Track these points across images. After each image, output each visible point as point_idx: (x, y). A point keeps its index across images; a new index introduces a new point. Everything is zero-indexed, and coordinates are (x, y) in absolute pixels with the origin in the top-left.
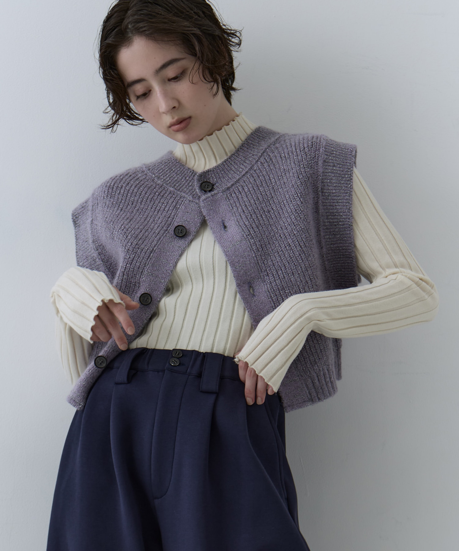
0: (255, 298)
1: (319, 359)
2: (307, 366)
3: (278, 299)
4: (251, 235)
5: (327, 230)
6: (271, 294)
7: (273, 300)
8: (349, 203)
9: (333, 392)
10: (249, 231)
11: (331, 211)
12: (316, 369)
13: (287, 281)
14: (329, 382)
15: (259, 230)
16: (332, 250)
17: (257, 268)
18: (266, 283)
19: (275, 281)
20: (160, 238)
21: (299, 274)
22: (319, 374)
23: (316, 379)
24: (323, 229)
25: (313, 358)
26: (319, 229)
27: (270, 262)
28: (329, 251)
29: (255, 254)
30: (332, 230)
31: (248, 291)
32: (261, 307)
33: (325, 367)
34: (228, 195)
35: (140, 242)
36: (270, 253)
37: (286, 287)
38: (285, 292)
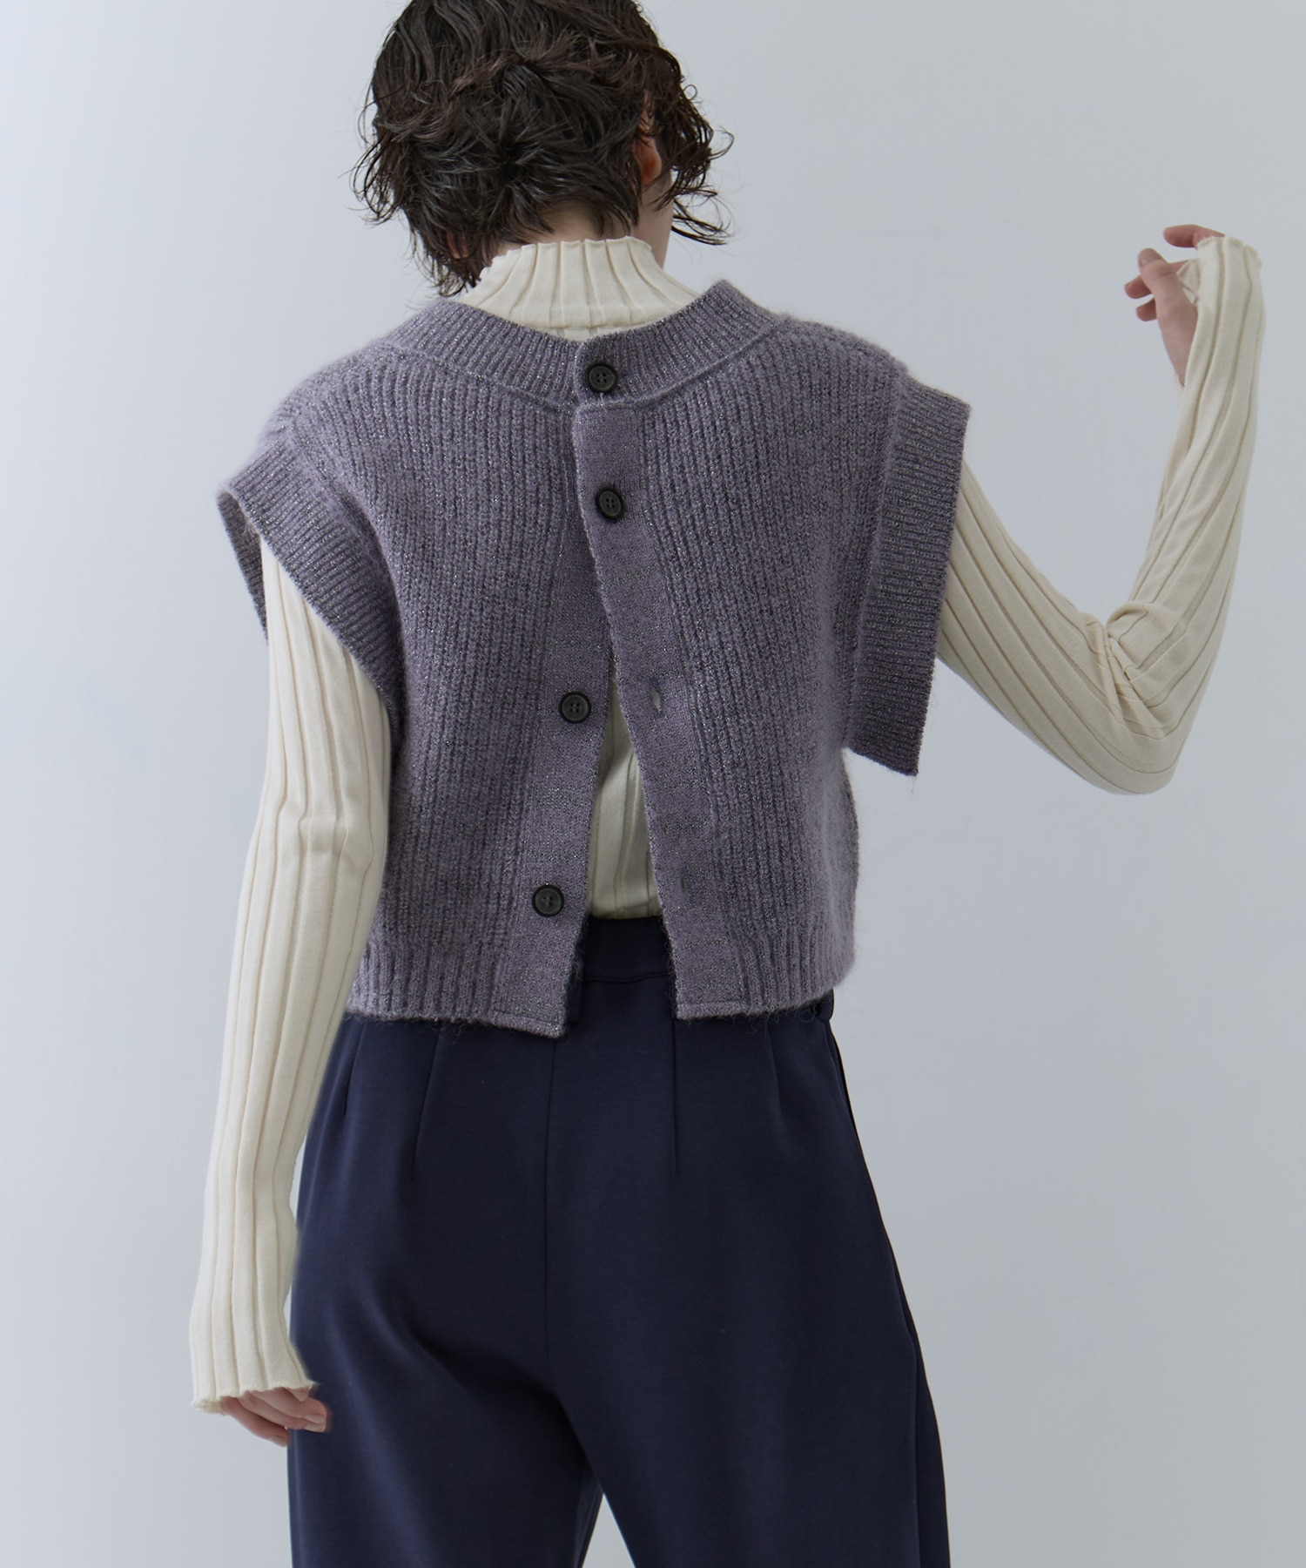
0: (661, 721)
1: (786, 904)
2: (751, 914)
3: (716, 736)
4: (678, 559)
5: (875, 610)
6: (701, 719)
7: (703, 734)
8: (943, 554)
9: (800, 993)
10: (676, 547)
11: (896, 566)
12: (772, 928)
13: (749, 696)
14: (798, 967)
15: (701, 548)
16: (877, 660)
17: (678, 646)
18: (696, 688)
19: (718, 688)
22: (775, 942)
23: (767, 950)
24: (869, 605)
25: (771, 900)
26: (857, 603)
27: (713, 637)
28: (868, 658)
29: (679, 610)
30: (887, 613)
31: (646, 699)
32: (670, 746)
33: (795, 928)
34: (646, 422)
36: (717, 613)
37: (743, 710)
38: (739, 723)
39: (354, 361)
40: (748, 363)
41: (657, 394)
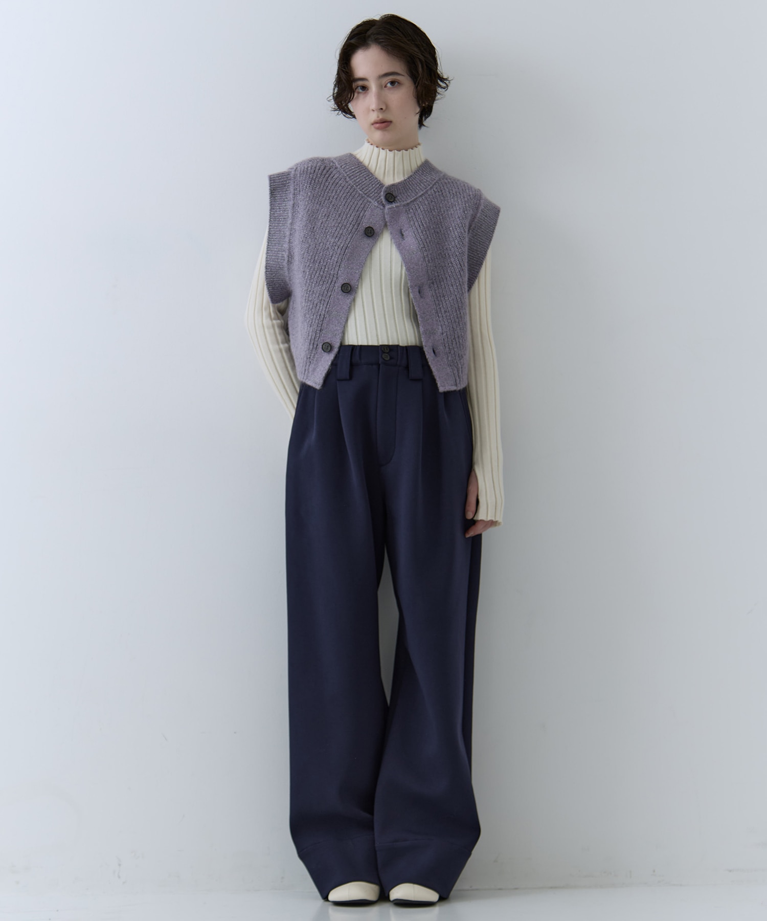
0: (422, 299)
4: (425, 248)
7: (435, 303)
10: (424, 244)
17: (426, 276)
18: (432, 289)
20: (353, 236)
21: (457, 286)
29: (426, 264)
31: (417, 293)
35: (337, 239)
39: (323, 160)
40: (434, 190)
41: (409, 201)
